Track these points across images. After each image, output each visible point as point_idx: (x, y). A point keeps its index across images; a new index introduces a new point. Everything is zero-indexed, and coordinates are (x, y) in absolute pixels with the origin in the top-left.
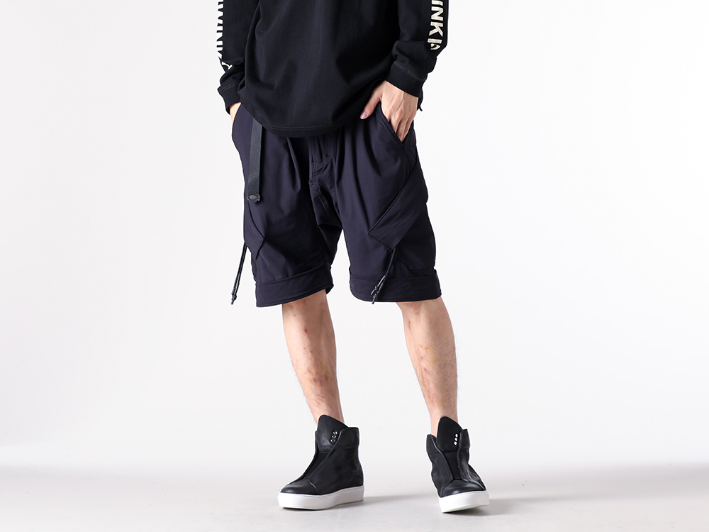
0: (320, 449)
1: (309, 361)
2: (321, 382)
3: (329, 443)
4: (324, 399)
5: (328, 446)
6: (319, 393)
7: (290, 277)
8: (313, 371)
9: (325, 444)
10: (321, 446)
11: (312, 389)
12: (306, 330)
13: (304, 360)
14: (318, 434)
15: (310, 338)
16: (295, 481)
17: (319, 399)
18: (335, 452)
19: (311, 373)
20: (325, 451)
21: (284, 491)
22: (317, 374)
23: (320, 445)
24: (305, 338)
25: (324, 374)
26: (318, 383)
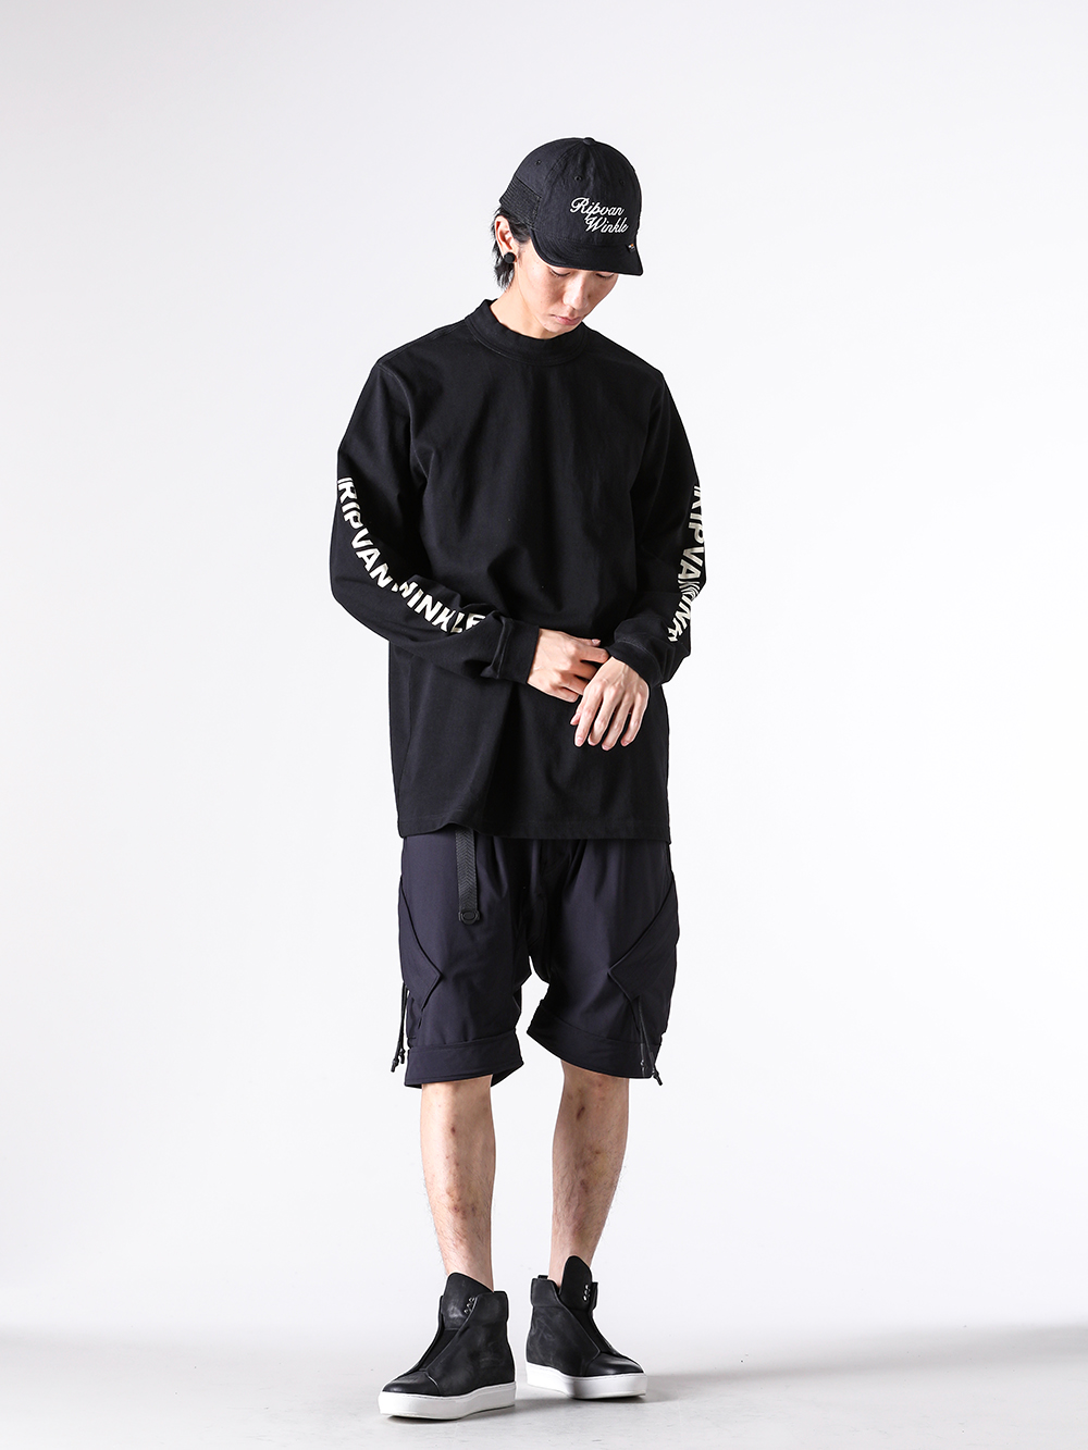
0: (447, 1324)
1: (451, 1177)
2: (464, 1213)
3: (461, 1315)
4: (465, 1240)
5: (459, 1318)
6: (459, 1230)
7: (470, 1040)
8: (455, 1193)
9: (455, 1315)
10: (449, 1319)
11: (448, 1220)
12: (453, 1130)
13: (442, 1176)
14: (444, 1302)
15: (457, 1143)
16: (405, 1375)
17: (457, 1238)
18: (468, 1330)
19: (451, 1196)
20: (454, 1326)
21: (387, 1389)
22: (460, 1199)
23: (447, 1314)
24: (451, 1141)
25: (470, 1202)
26: (460, 1214)
